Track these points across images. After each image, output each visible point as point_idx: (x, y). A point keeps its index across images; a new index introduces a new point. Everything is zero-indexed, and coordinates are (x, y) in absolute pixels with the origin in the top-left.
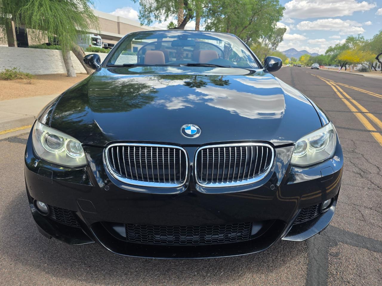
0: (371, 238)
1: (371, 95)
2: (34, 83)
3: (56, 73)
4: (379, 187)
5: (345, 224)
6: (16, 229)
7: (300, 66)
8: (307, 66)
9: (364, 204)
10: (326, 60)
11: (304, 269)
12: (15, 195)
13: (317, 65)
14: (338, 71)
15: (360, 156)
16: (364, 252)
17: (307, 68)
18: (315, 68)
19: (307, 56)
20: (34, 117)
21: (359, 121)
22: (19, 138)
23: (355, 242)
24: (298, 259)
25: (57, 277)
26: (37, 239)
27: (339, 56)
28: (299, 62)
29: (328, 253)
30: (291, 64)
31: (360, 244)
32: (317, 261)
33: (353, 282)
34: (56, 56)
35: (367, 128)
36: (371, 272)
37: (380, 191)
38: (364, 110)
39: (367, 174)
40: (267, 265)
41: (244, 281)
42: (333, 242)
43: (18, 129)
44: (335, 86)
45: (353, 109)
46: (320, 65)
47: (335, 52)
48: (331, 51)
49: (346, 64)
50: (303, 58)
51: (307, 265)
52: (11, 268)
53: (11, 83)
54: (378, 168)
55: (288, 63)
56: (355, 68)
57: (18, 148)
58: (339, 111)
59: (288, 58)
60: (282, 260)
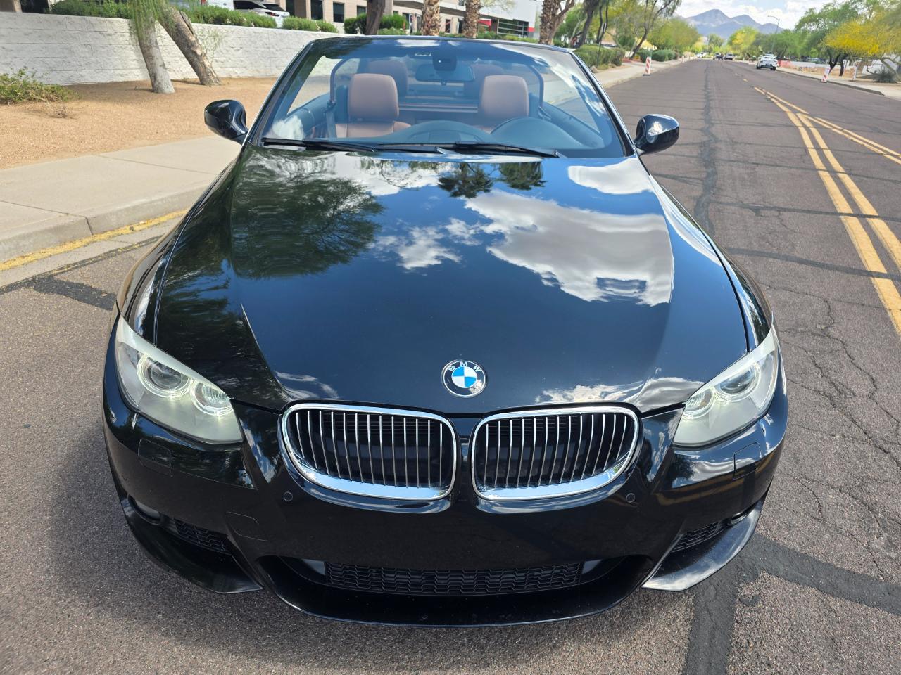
0: (829, 564)
1: (891, 161)
2: (74, 115)
3: (122, 79)
4: (867, 432)
5: (779, 528)
6: (86, 528)
7: (731, 59)
8: (747, 60)
9: (828, 479)
10: (796, 43)
11: (682, 634)
12: (73, 441)
13: (771, 59)
14: (821, 77)
15: (839, 346)
16: (811, 597)
17: (747, 64)
18: (766, 66)
19: (751, 32)
20: (87, 219)
21: (851, 242)
22: (58, 279)
23: (794, 572)
24: (673, 610)
25: (186, 644)
26: (135, 554)
27: (828, 37)
28: (729, 48)
29: (736, 598)
30: (710, 51)
31: (804, 577)
32: (711, 614)
33: (779, 665)
34: (121, 36)
35: (866, 266)
36: (817, 642)
37: (867, 445)
38: (868, 208)
39: (845, 398)
40: (610, 622)
41: (561, 658)
42: (750, 571)
43: (51, 251)
44: (807, 129)
45: (842, 206)
46: (780, 58)
47: (820, 26)
48: (811, 21)
49: (844, 58)
50: (740, 39)
51: (691, 624)
52: (90, 624)
53: (18, 114)
54: (873, 380)
55: (701, 49)
56: (865, 68)
57: (60, 309)
58: (809, 212)
59: (703, 35)
60: (642, 612)
